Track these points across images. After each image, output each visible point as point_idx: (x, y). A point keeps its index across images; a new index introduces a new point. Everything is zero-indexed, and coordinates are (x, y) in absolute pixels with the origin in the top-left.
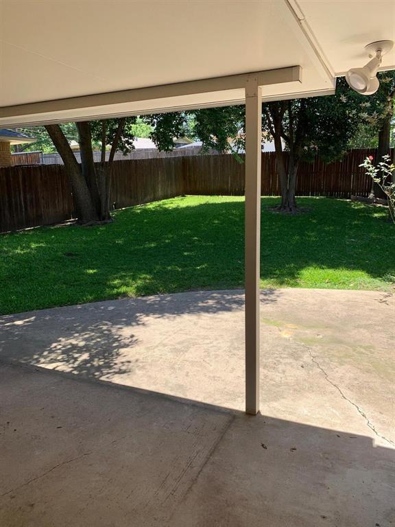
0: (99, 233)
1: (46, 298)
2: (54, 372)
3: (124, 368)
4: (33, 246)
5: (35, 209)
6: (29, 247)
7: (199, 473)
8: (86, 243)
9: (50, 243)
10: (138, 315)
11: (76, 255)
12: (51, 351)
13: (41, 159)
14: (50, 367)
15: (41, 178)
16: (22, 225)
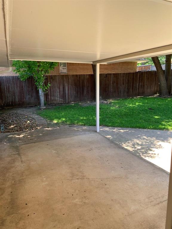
0: (167, 101)
1: (135, 124)
2: (126, 150)
3: (152, 155)
4: (137, 104)
5: (142, 89)
6: (135, 104)
7: (165, 201)
8: (159, 105)
9: (144, 103)
10: (169, 138)
11: (153, 110)
12: (129, 143)
13: (151, 68)
14: (126, 148)
15: (147, 76)
16: (136, 95)
